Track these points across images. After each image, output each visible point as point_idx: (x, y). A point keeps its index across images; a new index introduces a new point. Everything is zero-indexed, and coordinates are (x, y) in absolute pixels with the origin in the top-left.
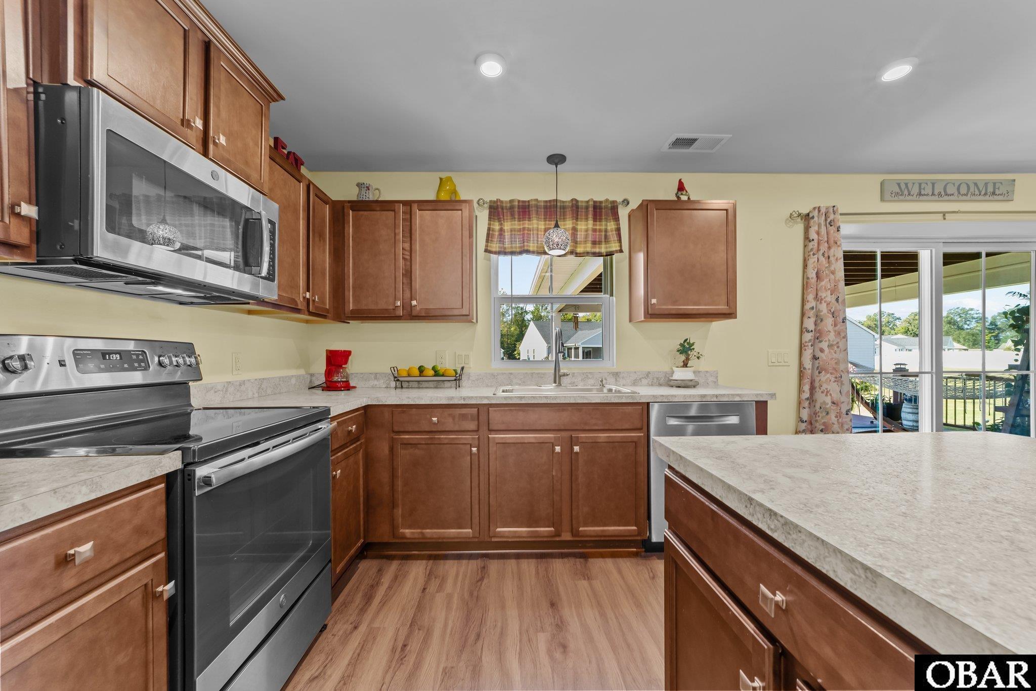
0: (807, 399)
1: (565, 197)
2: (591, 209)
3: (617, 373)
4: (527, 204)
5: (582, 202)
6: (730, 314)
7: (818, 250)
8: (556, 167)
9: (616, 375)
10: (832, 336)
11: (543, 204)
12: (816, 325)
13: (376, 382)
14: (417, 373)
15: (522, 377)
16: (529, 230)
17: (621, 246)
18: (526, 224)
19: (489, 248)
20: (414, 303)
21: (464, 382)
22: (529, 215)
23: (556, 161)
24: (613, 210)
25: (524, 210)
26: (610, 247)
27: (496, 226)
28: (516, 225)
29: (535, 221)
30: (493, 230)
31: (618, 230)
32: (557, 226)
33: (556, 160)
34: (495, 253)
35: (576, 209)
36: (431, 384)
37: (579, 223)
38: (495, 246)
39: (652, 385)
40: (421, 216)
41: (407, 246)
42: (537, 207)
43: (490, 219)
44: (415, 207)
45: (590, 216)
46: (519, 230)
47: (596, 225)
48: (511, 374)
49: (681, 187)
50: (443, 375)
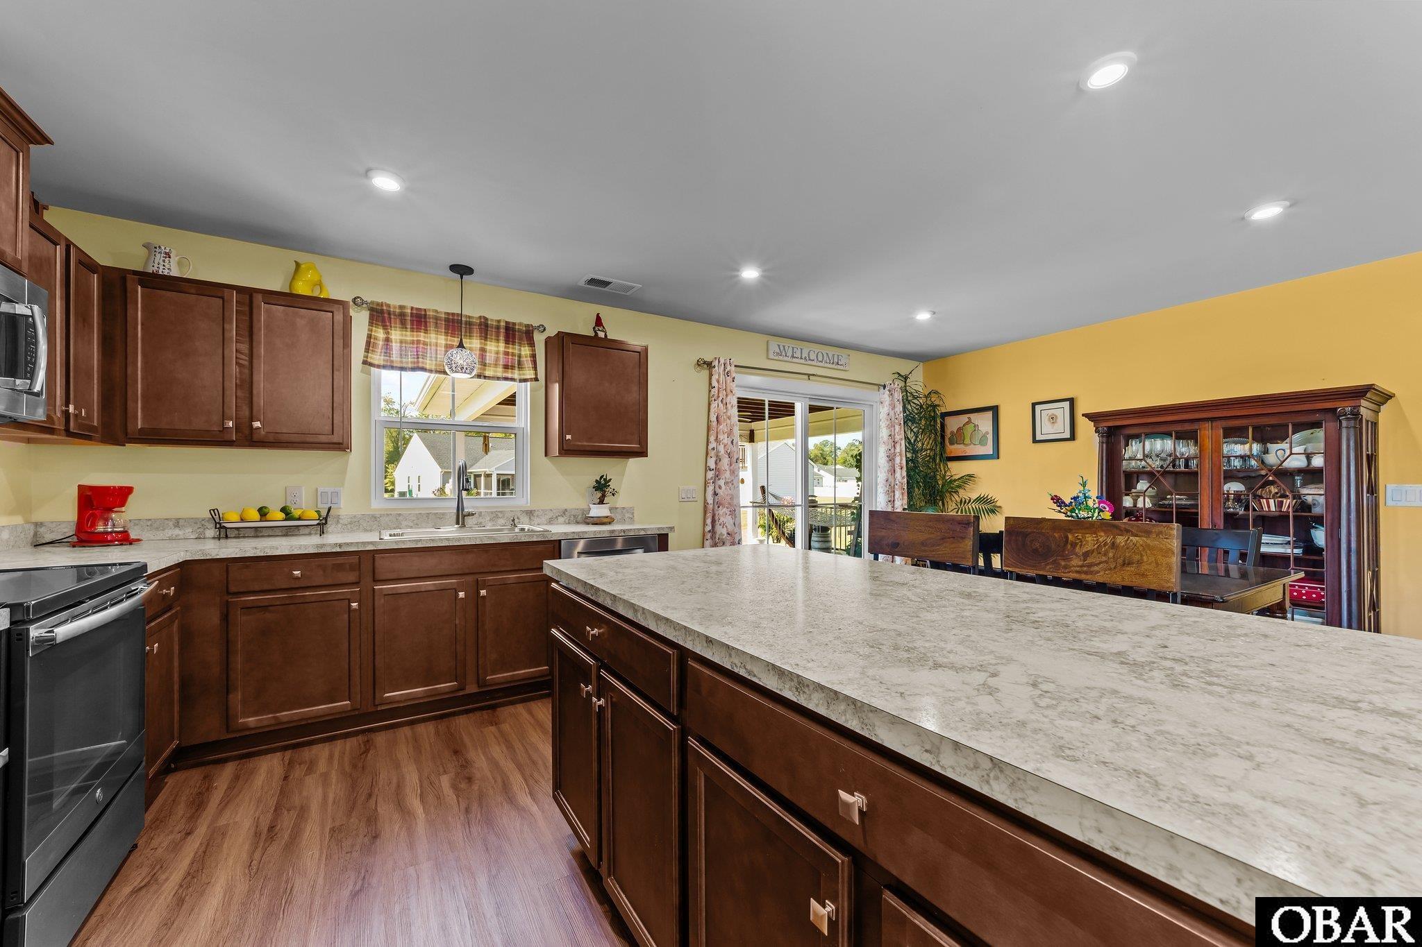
0: (709, 531)
1: (473, 311)
2: (502, 330)
3: (531, 511)
4: (423, 313)
5: (492, 320)
6: (643, 453)
7: (718, 397)
8: (462, 278)
9: (530, 513)
10: (727, 474)
11: (443, 316)
12: (716, 463)
13: (177, 531)
14: (257, 516)
15: (414, 518)
16: (425, 344)
17: (536, 374)
18: (422, 336)
19: (369, 360)
20: (257, 424)
21: (330, 527)
22: (426, 326)
23: (462, 272)
24: (528, 335)
25: (419, 320)
26: (524, 374)
27: (380, 334)
28: (409, 336)
29: (433, 336)
30: (376, 338)
31: (534, 356)
32: (461, 346)
33: (462, 270)
34: (378, 366)
35: (485, 328)
36: (278, 532)
37: (488, 343)
38: (377, 358)
39: (569, 523)
40: (267, 311)
41: (244, 347)
42: (437, 318)
43: (371, 323)
44: (259, 297)
45: (502, 338)
46: (413, 342)
47: (508, 348)
48: (400, 515)
49: (599, 322)
50: (299, 519)
